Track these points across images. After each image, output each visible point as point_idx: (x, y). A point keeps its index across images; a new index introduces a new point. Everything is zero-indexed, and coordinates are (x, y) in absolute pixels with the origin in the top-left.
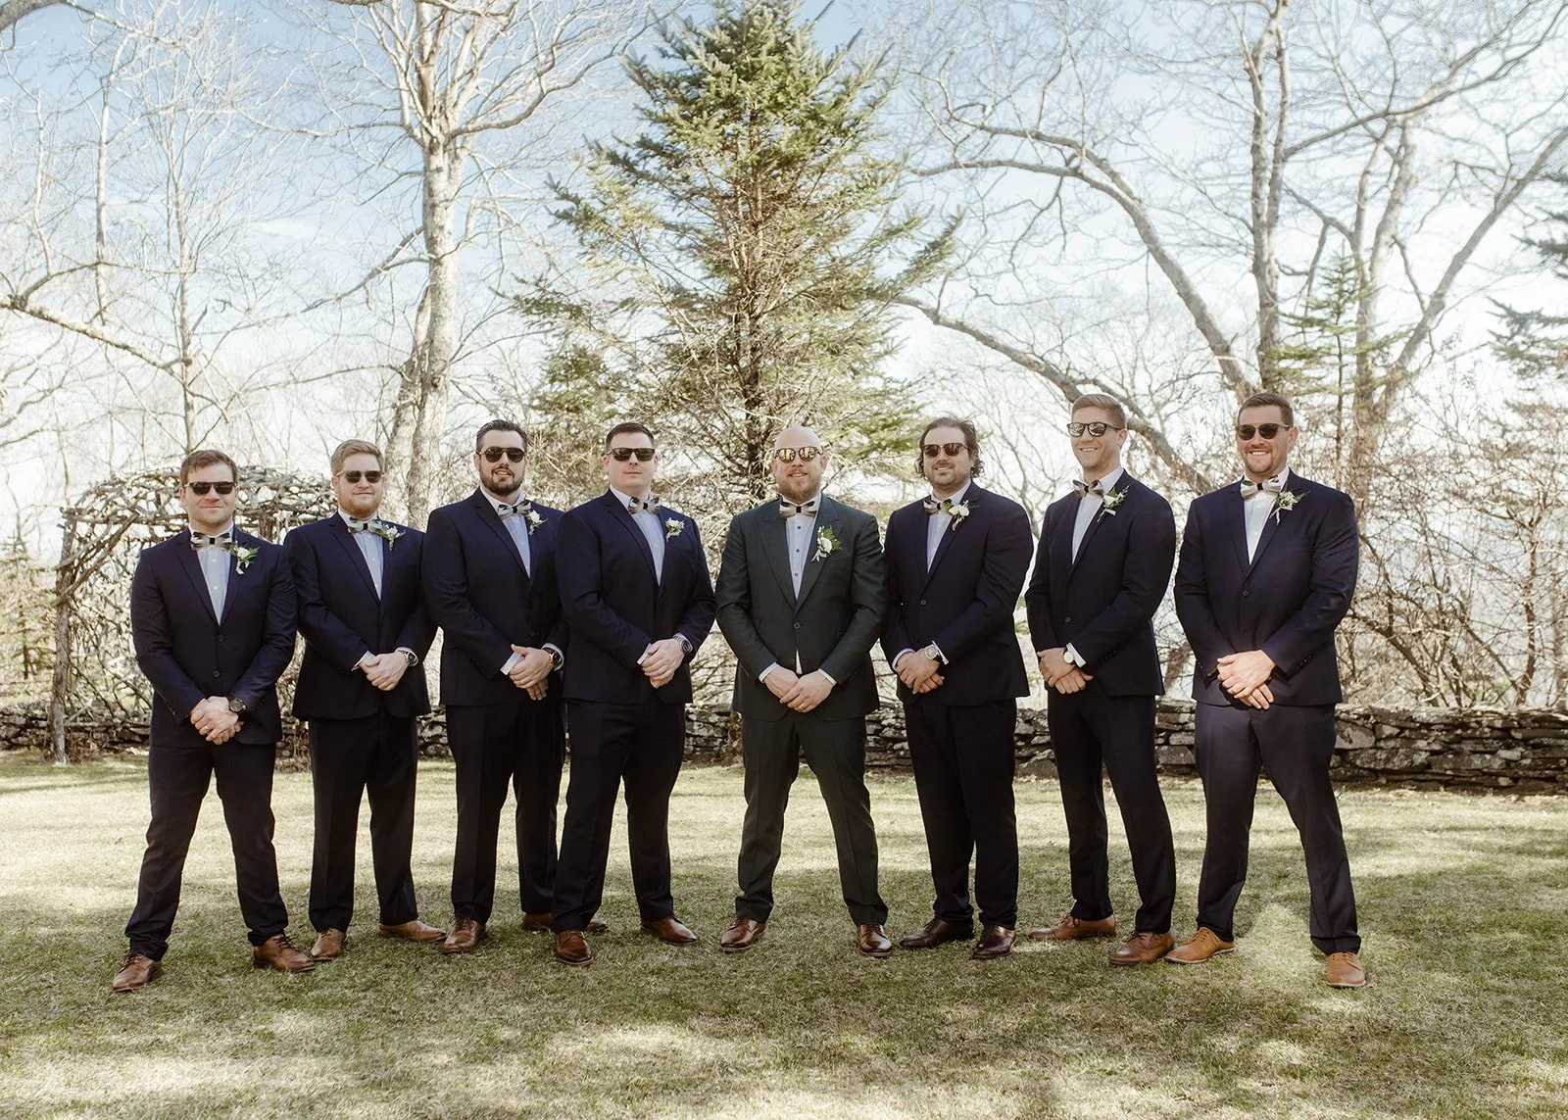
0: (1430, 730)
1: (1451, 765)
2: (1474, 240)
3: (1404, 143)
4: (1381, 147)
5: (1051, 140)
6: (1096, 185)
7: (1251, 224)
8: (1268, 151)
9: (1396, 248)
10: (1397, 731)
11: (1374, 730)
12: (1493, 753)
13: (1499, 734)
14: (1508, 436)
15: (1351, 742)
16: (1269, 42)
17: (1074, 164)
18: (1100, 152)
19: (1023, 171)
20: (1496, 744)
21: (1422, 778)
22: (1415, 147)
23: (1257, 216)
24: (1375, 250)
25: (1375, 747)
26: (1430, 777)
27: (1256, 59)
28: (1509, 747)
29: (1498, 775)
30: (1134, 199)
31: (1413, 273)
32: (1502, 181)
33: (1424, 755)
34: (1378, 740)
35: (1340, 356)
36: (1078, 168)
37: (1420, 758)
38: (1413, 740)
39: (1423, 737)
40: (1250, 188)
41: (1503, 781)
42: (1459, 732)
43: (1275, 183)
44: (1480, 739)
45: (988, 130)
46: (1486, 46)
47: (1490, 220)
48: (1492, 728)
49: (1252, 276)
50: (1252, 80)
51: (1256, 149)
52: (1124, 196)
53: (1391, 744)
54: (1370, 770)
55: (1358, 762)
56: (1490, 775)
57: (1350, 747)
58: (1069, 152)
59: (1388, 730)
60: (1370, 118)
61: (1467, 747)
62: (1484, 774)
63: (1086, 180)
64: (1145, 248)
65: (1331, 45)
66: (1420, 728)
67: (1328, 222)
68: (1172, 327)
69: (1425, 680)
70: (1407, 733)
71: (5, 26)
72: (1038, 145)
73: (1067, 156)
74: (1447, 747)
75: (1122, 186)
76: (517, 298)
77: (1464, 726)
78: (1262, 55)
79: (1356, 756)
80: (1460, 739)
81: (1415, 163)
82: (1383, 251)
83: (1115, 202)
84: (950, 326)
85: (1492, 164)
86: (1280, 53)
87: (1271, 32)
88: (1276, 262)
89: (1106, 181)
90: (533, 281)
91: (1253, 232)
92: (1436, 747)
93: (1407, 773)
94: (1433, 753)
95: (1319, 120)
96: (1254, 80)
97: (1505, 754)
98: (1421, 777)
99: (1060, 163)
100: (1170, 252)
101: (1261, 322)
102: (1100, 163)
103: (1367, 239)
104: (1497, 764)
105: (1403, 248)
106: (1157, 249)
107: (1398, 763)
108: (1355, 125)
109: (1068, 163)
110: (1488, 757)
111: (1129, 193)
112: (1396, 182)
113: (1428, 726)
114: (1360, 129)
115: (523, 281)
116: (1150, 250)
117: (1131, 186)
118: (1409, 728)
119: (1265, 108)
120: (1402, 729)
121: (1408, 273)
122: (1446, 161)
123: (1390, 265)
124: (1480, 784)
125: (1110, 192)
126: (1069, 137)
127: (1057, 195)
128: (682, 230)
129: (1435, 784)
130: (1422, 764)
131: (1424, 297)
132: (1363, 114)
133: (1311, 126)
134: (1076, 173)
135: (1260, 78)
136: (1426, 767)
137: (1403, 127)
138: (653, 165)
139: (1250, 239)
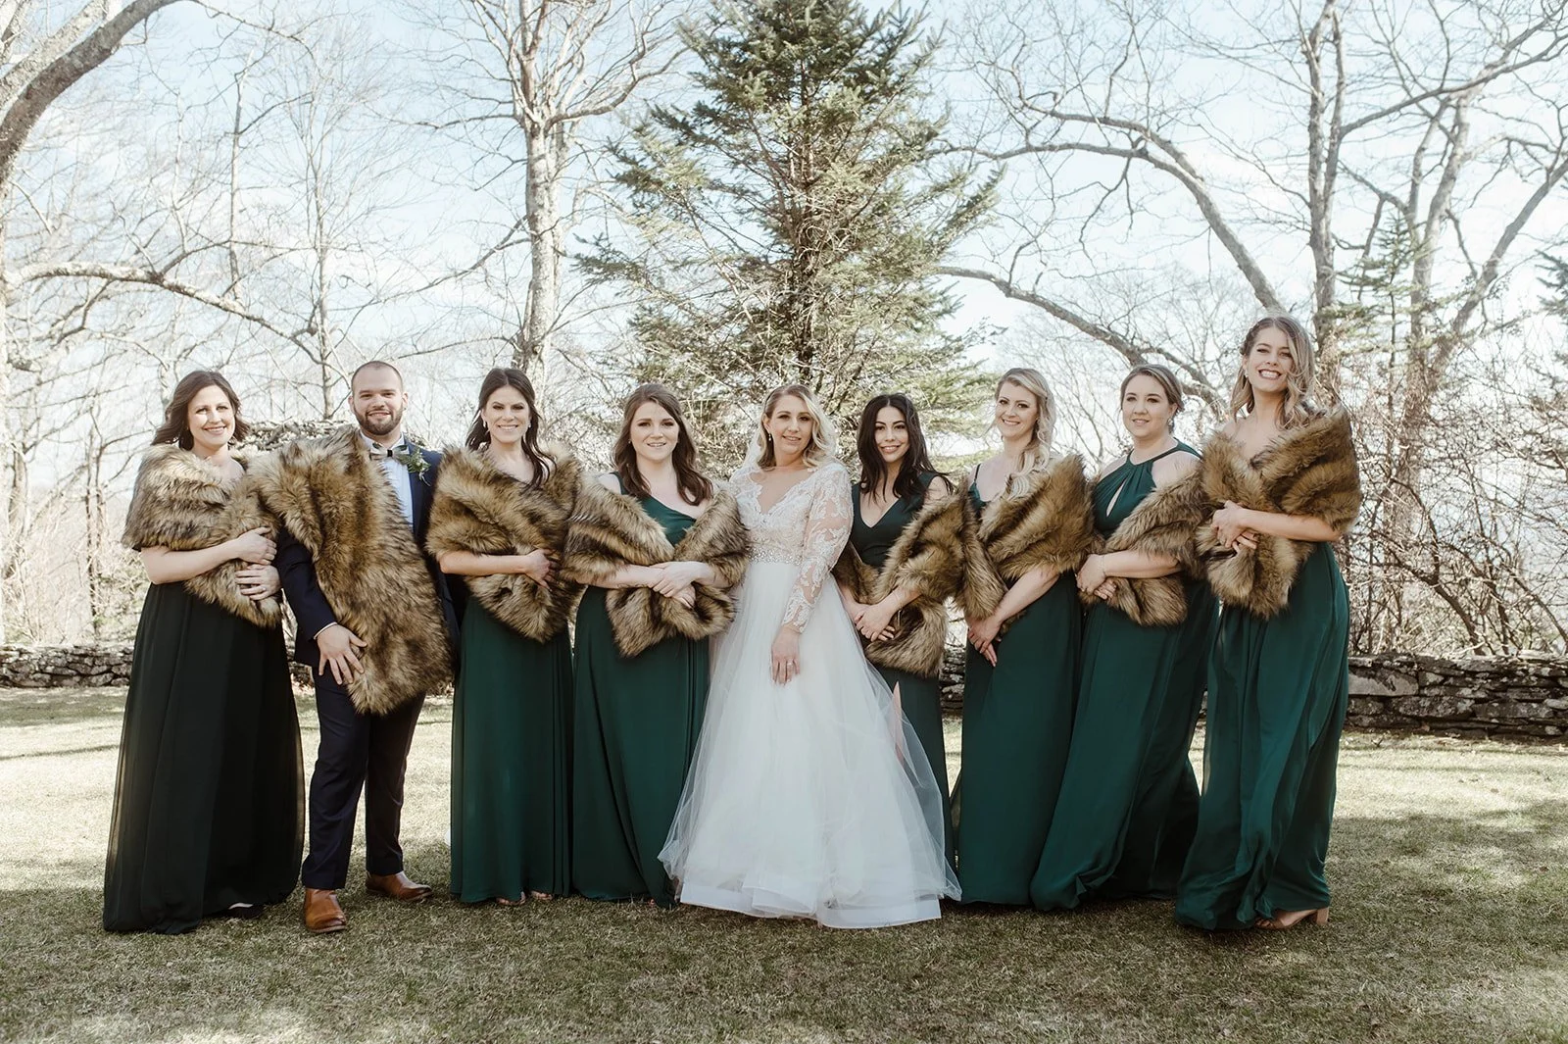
0: (1474, 678)
1: (1496, 714)
2: (1527, 211)
3: (1459, 123)
4: (1436, 125)
5: (1117, 123)
6: (1160, 165)
7: (1309, 200)
8: (1325, 130)
9: (1450, 222)
10: (1441, 679)
11: (1417, 677)
12: (1540, 702)
13: (1547, 682)
14: (1558, 386)
15: (1394, 689)
16: (1327, 27)
17: (1141, 145)
18: (1164, 135)
19: (1091, 153)
20: (1543, 693)
21: (1467, 726)
22: (1468, 125)
23: (1313, 191)
24: (1429, 224)
25: (1419, 695)
26: (1475, 725)
27: (1313, 42)
28: (1556, 696)
29: (1545, 724)
30: (1196, 177)
31: (1465, 245)
32: (1554, 156)
33: (1469, 703)
34: (1422, 687)
35: (1393, 315)
36: (1144, 149)
37: (1464, 706)
38: (1458, 688)
39: (1468, 685)
40: (1307, 167)
41: (1550, 730)
42: (1505, 680)
43: (1332, 159)
44: (1526, 688)
45: (1059, 116)
46: (1540, 27)
47: (1543, 191)
48: (1539, 676)
49: (1309, 248)
50: (1309, 62)
51: (1313, 128)
52: (1187, 174)
53: (1435, 691)
54: (1412, 717)
55: (1401, 710)
56: (1537, 723)
57: (1394, 694)
58: (1135, 135)
59: (1431, 678)
60: (1424, 97)
61: (1513, 695)
62: (1531, 722)
63: (1151, 160)
64: (1207, 224)
65: (1388, 30)
66: (1464, 676)
67: (1384, 197)
68: (1241, 304)
69: (1471, 629)
70: (1451, 680)
71: (137, 21)
72: (1107, 129)
73: (1134, 139)
74: (1492, 695)
75: (1185, 165)
76: (578, 256)
77: (1510, 673)
78: (1319, 39)
79: (1399, 704)
80: (1505, 688)
81: (1469, 141)
82: (1436, 224)
83: (1178, 181)
84: (1022, 298)
85: (1545, 141)
86: (1337, 36)
87: (1328, 16)
88: (1334, 237)
89: (1170, 161)
90: (594, 241)
91: (1310, 206)
92: (1481, 695)
93: (1450, 721)
94: (1478, 701)
95: (1375, 101)
96: (1312, 61)
97: (1552, 703)
98: (1465, 725)
99: (1127, 146)
100: (1232, 228)
101: (1318, 292)
102: (1165, 145)
103: (1422, 214)
104: (1543, 713)
105: (1456, 222)
106: (1218, 224)
107: (1441, 711)
108: (1409, 103)
109: (1134, 145)
110: (1534, 705)
111: (1192, 172)
112: (1450, 158)
113: (1473, 674)
114: (1413, 108)
115: (584, 241)
116: (1212, 226)
117: (1194, 166)
118: (1453, 676)
119: (1322, 88)
120: (1446, 677)
121: (1461, 245)
122: (1500, 138)
123: (1444, 238)
124: (1526, 733)
125: (1174, 171)
126: (1136, 122)
127: (1124, 176)
128: (740, 192)
129: (1480, 732)
130: (1466, 712)
131: (1476, 267)
132: (1416, 92)
133: (1367, 105)
134: (1143, 154)
135: (1318, 60)
136: (1470, 715)
137: (1457, 107)
138: (709, 130)
139: (1307, 212)
